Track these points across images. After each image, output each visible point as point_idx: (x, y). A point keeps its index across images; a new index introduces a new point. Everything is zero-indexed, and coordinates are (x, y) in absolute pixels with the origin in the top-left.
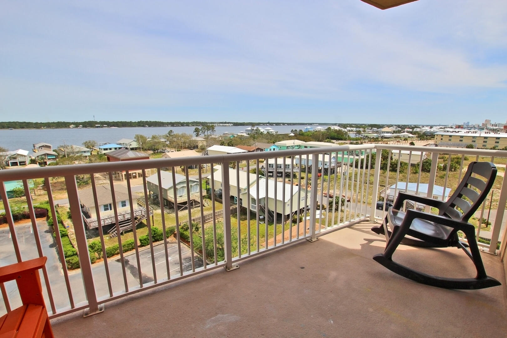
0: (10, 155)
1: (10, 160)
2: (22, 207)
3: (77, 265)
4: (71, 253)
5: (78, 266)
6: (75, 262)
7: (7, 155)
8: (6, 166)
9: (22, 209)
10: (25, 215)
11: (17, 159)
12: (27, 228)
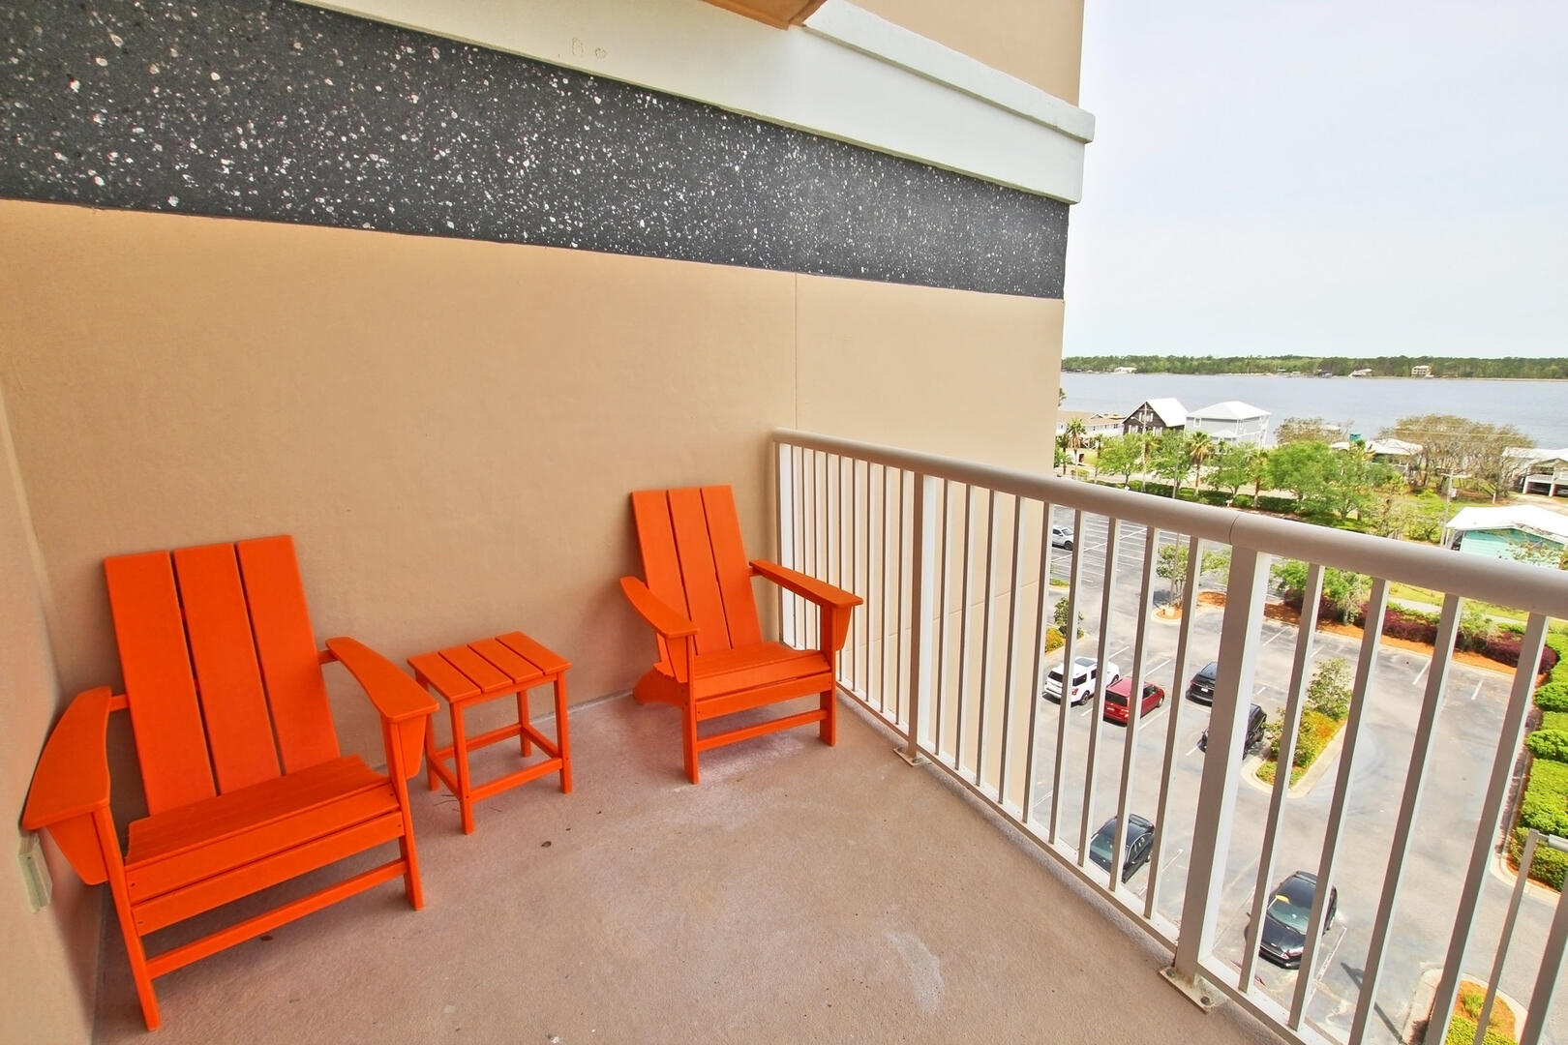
0: (1536, 461)
1: (1532, 474)
2: (1484, 617)
3: (1548, 871)
4: (1548, 821)
5: (1549, 875)
6: (1545, 858)
7: (1530, 459)
8: (1511, 490)
9: (1481, 623)
10: (1484, 643)
11: (1553, 477)
12: (1468, 679)
